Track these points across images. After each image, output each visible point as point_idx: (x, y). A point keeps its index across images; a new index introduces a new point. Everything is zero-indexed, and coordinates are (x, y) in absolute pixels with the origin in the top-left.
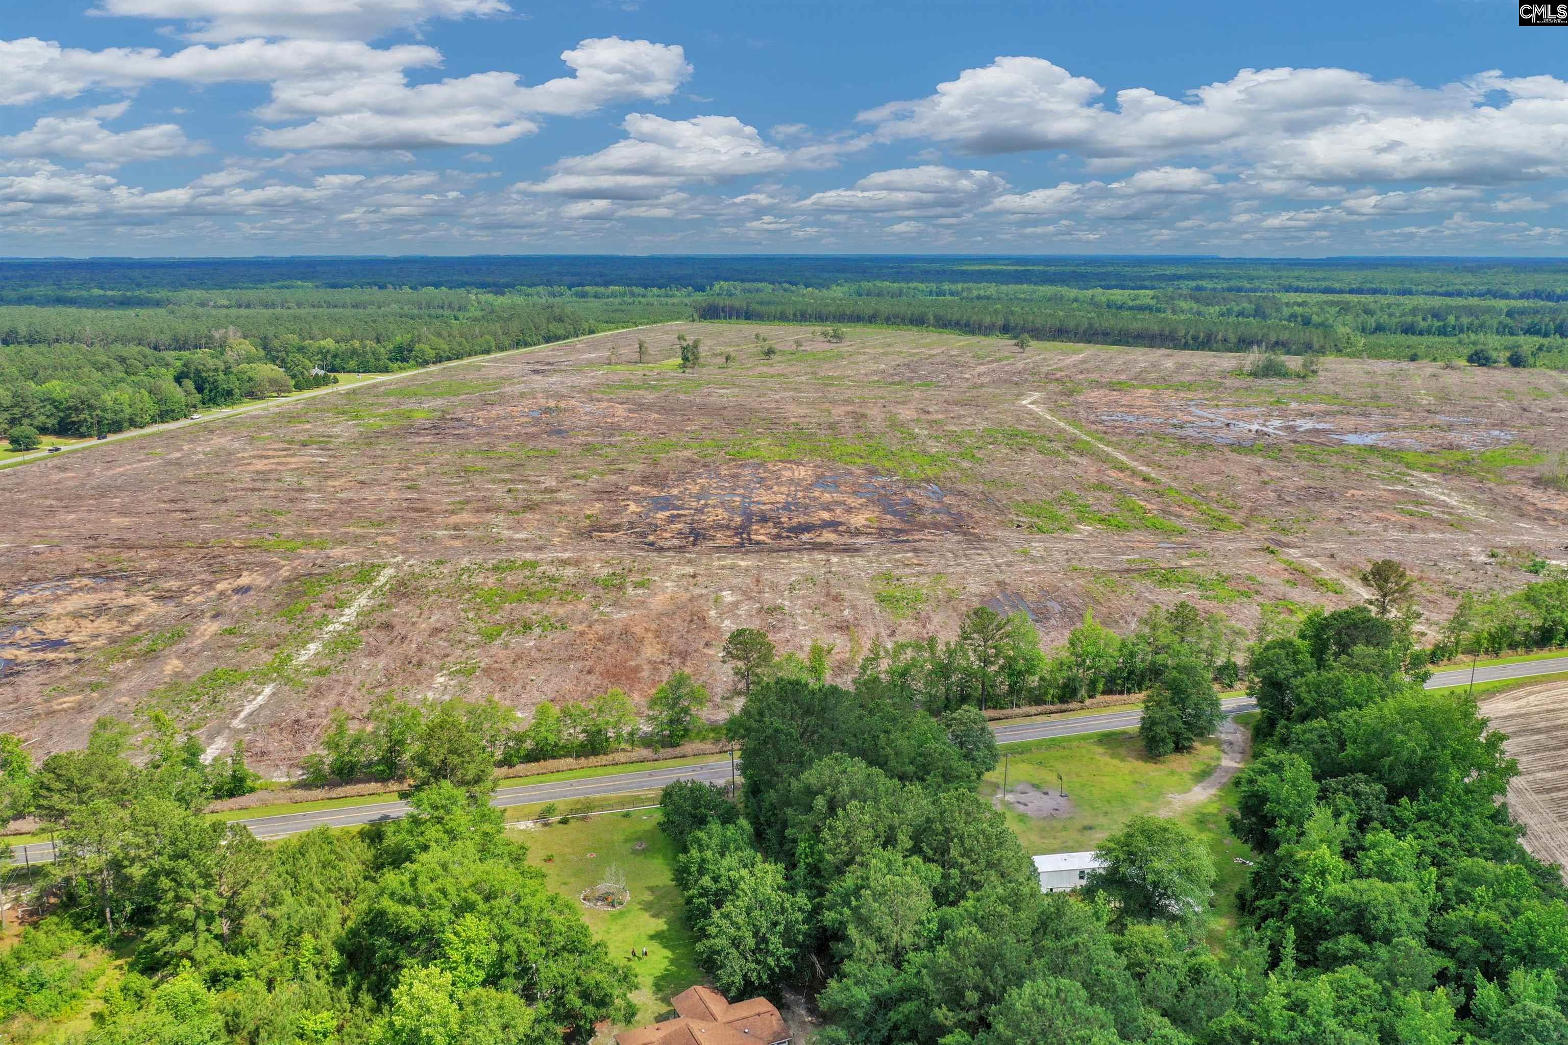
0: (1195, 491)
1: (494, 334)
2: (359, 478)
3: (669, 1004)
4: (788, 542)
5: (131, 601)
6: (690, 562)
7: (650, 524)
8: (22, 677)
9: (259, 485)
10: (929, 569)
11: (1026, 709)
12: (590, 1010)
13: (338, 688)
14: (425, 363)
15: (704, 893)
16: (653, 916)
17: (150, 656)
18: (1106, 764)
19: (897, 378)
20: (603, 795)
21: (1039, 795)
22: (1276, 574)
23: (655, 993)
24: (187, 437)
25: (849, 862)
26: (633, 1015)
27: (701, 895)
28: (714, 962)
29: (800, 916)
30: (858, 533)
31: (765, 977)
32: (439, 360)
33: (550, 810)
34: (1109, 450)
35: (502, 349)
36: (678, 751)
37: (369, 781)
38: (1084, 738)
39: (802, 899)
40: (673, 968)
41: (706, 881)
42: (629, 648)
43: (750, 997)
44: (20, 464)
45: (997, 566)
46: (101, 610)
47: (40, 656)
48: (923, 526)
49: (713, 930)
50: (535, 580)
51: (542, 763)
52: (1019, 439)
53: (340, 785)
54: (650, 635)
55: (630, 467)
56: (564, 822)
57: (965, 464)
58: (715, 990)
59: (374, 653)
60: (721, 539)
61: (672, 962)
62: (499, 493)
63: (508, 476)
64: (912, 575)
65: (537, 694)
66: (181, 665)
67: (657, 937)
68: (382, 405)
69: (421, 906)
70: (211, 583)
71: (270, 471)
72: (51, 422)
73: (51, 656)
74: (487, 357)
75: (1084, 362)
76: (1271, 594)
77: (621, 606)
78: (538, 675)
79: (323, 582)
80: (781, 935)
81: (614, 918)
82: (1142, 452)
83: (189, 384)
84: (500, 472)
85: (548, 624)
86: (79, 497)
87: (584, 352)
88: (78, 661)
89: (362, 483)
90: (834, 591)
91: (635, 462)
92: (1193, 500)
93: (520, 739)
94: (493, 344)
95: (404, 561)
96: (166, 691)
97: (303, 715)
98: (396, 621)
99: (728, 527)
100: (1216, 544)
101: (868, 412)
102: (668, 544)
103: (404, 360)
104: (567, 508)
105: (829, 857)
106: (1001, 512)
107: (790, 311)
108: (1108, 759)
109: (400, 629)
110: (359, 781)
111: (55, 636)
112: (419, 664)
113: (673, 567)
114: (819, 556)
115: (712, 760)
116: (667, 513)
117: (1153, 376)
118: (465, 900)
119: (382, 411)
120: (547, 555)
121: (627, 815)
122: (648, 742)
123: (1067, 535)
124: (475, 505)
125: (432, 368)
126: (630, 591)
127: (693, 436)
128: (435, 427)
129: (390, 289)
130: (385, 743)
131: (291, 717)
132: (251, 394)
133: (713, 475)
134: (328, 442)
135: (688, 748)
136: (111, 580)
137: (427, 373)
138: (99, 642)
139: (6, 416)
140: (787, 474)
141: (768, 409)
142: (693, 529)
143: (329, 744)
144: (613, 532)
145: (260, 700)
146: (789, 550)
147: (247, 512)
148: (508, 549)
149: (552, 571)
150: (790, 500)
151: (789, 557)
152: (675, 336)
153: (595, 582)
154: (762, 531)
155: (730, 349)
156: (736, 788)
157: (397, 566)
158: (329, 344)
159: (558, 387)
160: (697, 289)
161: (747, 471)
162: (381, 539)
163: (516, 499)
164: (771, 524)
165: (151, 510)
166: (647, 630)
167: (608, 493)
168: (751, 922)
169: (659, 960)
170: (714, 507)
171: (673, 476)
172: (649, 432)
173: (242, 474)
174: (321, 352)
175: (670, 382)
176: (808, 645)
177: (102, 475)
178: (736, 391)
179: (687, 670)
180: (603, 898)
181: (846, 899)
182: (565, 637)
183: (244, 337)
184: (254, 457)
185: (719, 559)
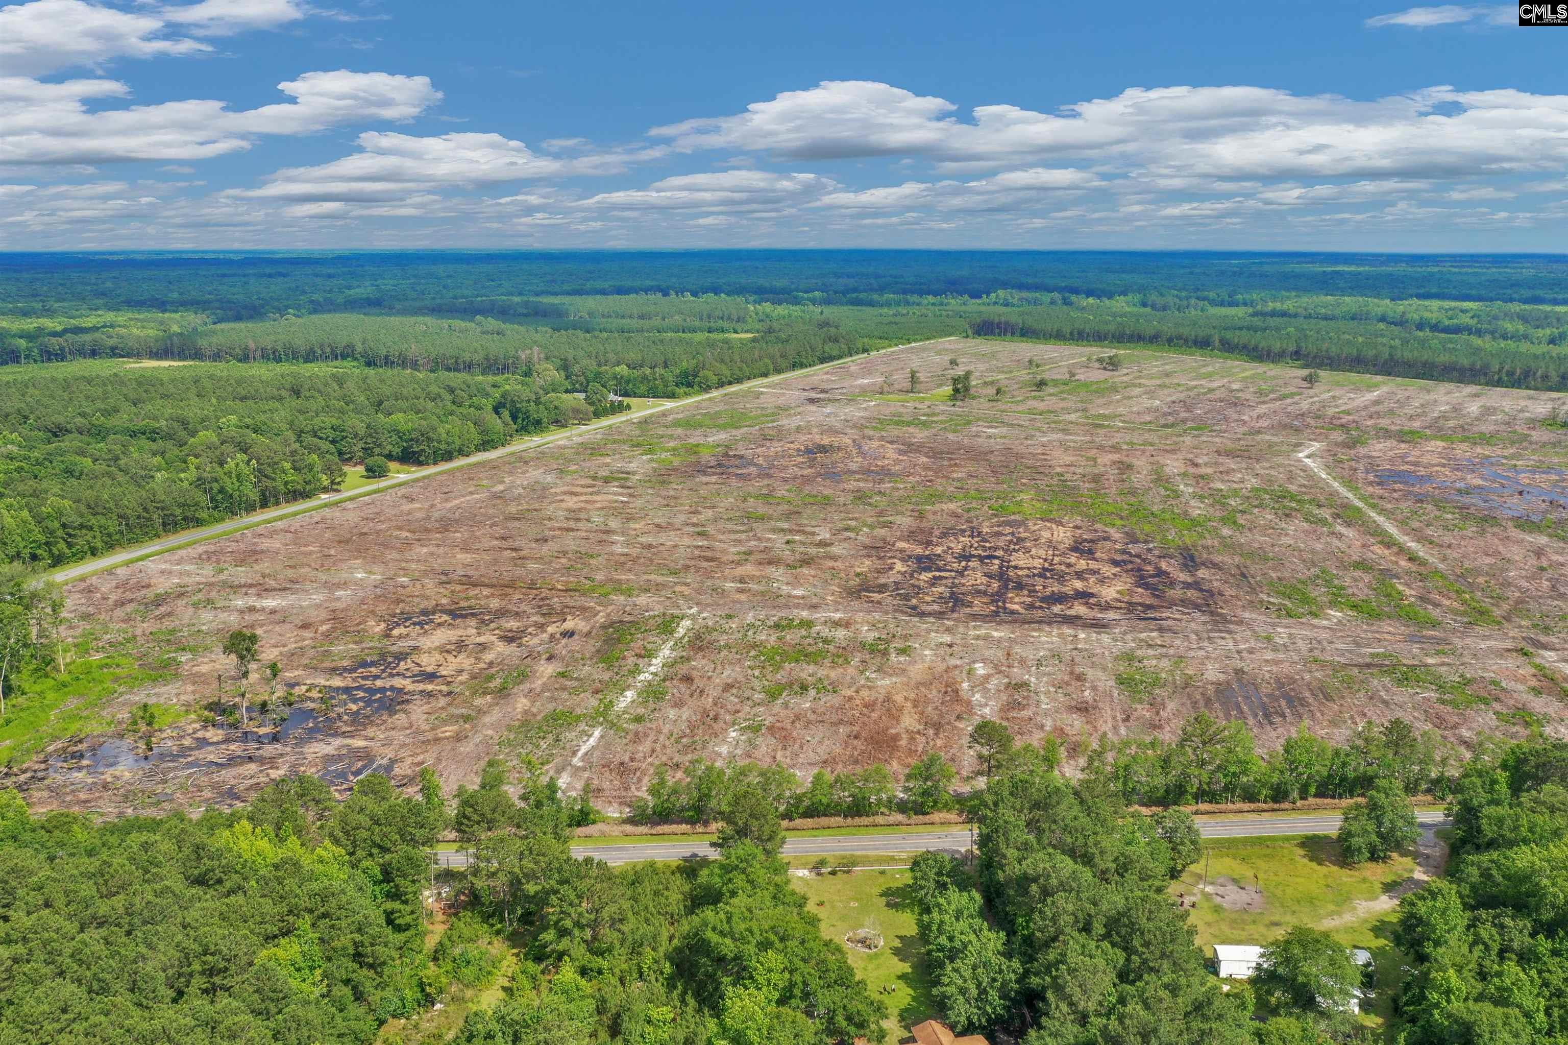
0: (1462, 576)
1: (772, 358)
2: (656, 521)
3: (910, 1032)
4: (1040, 613)
5: (482, 639)
6: (948, 630)
7: (913, 586)
8: (411, 706)
9: (572, 524)
10: (1171, 651)
11: (1239, 805)
12: (852, 1029)
13: (652, 737)
14: (708, 389)
15: (941, 949)
16: (901, 960)
17: (502, 693)
18: (1305, 866)
19: (1170, 419)
20: (864, 853)
21: (1236, 888)
22: (1523, 680)
23: (900, 1021)
24: (507, 468)
25: (1054, 939)
26: (883, 1037)
27: (939, 950)
28: (945, 1004)
29: (1013, 976)
30: (1107, 607)
31: (983, 1020)
32: (721, 385)
33: (822, 863)
34: (1380, 519)
35: (778, 371)
36: (927, 818)
37: (680, 823)
38: (1287, 839)
39: (1016, 964)
40: (914, 1004)
41: (943, 940)
42: (891, 716)
43: (972, 1034)
44: (376, 492)
45: (1239, 652)
46: (460, 646)
47: (421, 687)
48: (1172, 604)
49: (946, 980)
50: (810, 640)
51: (816, 819)
52: (1286, 502)
53: (659, 824)
54: (909, 704)
55: (898, 519)
56: (833, 873)
57: (1226, 531)
58: (944, 1025)
59: (678, 704)
60: (978, 605)
61: (914, 999)
62: (778, 540)
63: (785, 525)
64: (1155, 657)
65: (811, 754)
66: (528, 704)
67: (902, 977)
68: (671, 438)
69: (734, 939)
70: (543, 625)
71: (580, 510)
72: (396, 451)
73: (430, 687)
74: (765, 381)
75: (1376, 402)
76: (1512, 702)
77: (885, 673)
78: (813, 736)
79: (633, 631)
80: (999, 990)
81: (871, 958)
82: (1416, 525)
83: (506, 414)
84: (779, 520)
85: (822, 687)
86: (427, 530)
87: (856, 378)
88: (449, 693)
89: (658, 526)
90: (1079, 670)
91: (902, 514)
92: (1457, 586)
93: (799, 799)
94: (771, 367)
95: (700, 612)
96: (520, 727)
97: (626, 759)
98: (695, 673)
99: (985, 593)
100: (1468, 641)
101: (1136, 462)
102: (929, 608)
103: (690, 385)
104: (839, 564)
105: (1038, 934)
106: (1253, 590)
107: (1067, 330)
108: (1306, 861)
109: (699, 683)
110: (672, 823)
111: (429, 669)
112: (716, 718)
113: (933, 634)
114: (1068, 631)
115: (956, 830)
116: (930, 575)
117: (1451, 423)
118: (767, 938)
119: (672, 444)
120: (820, 615)
121: (882, 873)
122: (902, 807)
123: (1316, 621)
124: (759, 556)
125: (715, 393)
126: (893, 657)
127: (959, 484)
128: (720, 465)
129: (673, 295)
130: (695, 794)
131: (617, 760)
132: (556, 422)
133: (975, 532)
134: (626, 479)
135: (937, 817)
136: (464, 617)
137: (710, 399)
138: (464, 677)
139: (361, 444)
140: (1046, 534)
141: (1034, 455)
142: (952, 593)
143: (653, 791)
144: (880, 592)
145: (592, 741)
146: (1040, 622)
147: (565, 553)
148: (787, 606)
149: (825, 632)
150: (1046, 565)
151: (1039, 630)
152: (947, 358)
153: (863, 645)
154: (1017, 600)
155: (1002, 376)
156: (974, 857)
157: (693, 618)
158: (623, 370)
159: (832, 421)
160: (973, 296)
161: (1008, 530)
162: (678, 588)
163: (793, 551)
164: (1026, 592)
165: (487, 546)
166: (906, 699)
167: (877, 549)
168: (975, 977)
169: (904, 996)
170: (974, 569)
171: (937, 532)
172: (917, 479)
173: (557, 512)
174: (615, 377)
175: (940, 418)
176: (1049, 724)
177: (443, 507)
178: (1004, 430)
179: (939, 743)
180: (863, 941)
181: (1048, 969)
182: (836, 700)
183: (547, 358)
184: (565, 493)
185: (975, 628)
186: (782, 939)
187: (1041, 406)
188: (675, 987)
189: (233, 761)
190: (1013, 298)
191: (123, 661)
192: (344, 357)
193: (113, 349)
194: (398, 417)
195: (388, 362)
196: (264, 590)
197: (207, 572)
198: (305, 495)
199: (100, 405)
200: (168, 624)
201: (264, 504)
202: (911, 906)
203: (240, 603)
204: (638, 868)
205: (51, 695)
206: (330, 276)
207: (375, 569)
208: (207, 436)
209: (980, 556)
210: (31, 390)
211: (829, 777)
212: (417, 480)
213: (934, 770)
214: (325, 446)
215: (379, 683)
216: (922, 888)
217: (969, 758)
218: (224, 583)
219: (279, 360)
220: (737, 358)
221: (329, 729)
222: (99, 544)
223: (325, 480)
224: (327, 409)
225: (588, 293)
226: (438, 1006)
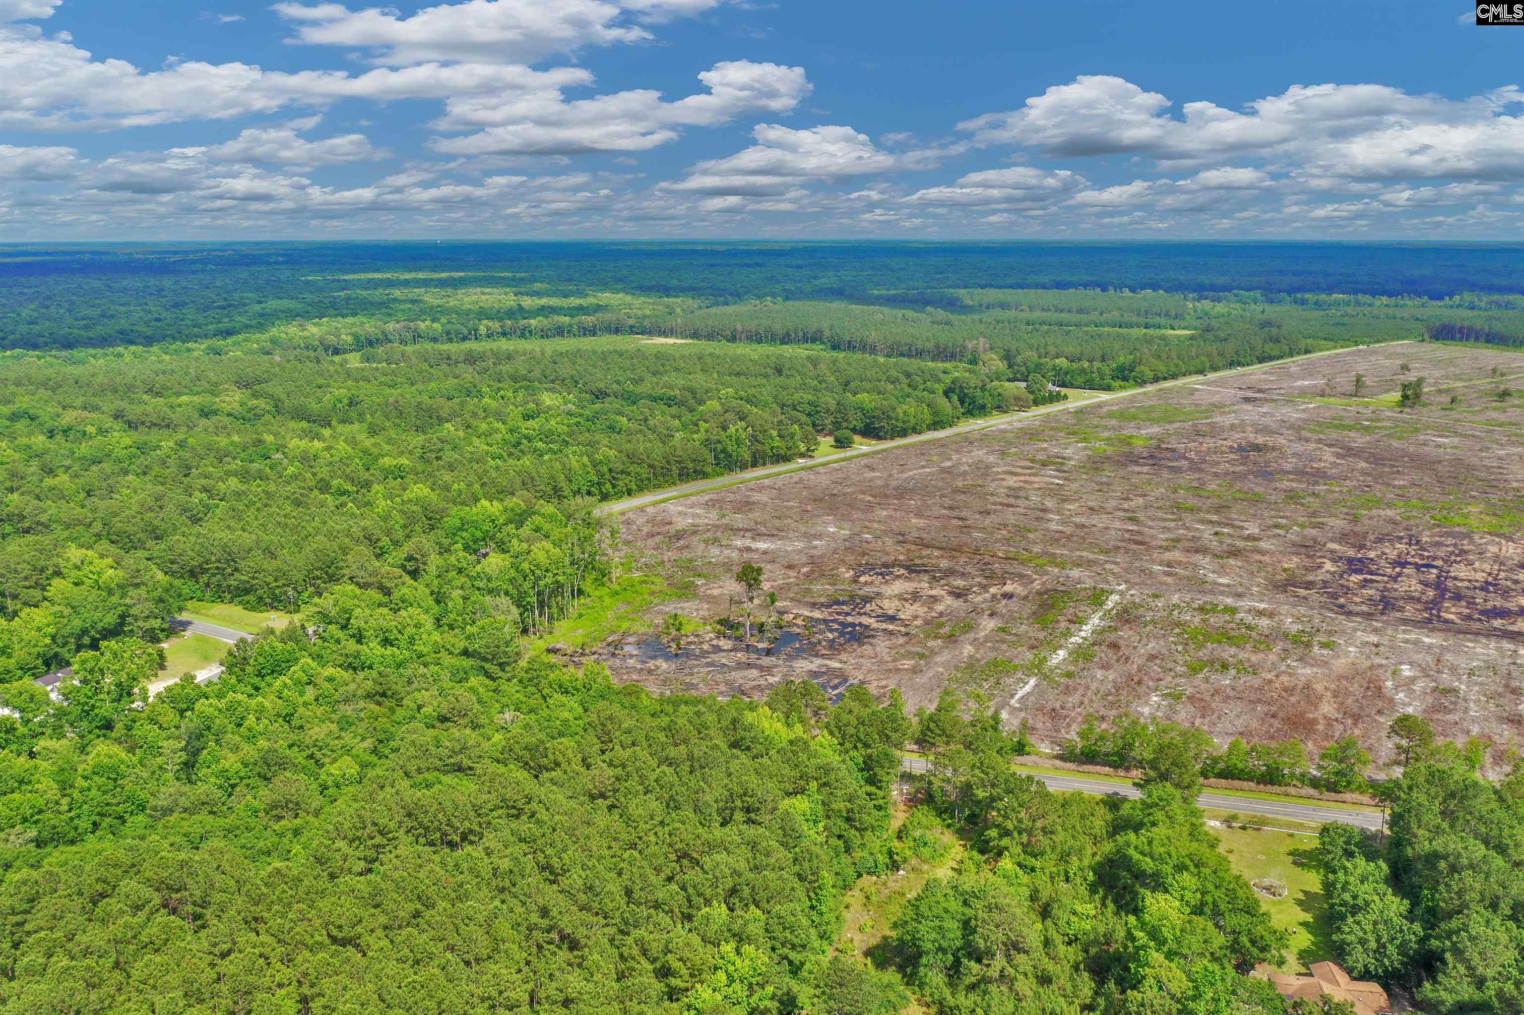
1: (1209, 355)
2: (1090, 504)
3: (1307, 967)
4: (1478, 625)
5: (933, 592)
6: (1375, 631)
7: (1342, 586)
8: (876, 640)
9: (1012, 501)
12: (1255, 951)
13: (1081, 691)
14: (1143, 383)
15: (1344, 904)
16: (1303, 910)
17: (951, 639)
20: (1274, 816)
23: (1299, 957)
24: (953, 447)
25: (1457, 911)
26: (1283, 964)
27: (1341, 905)
28: (1344, 950)
29: (1413, 937)
31: (1380, 970)
32: (1156, 380)
33: (1234, 818)
35: (1214, 369)
36: (1339, 796)
37: (1105, 765)
39: (1417, 927)
40: (1313, 947)
41: (1347, 896)
42: (1309, 702)
43: (1368, 980)
44: (843, 460)
46: (915, 596)
47: (884, 626)
49: (1346, 929)
50: (1233, 625)
51: (1229, 781)
53: (1086, 764)
54: (1329, 694)
55: (1331, 521)
56: (1243, 828)
58: (1341, 968)
59: (1105, 667)
60: (1410, 610)
61: (1313, 943)
62: (1206, 533)
63: (1215, 518)
65: (1229, 725)
66: (973, 650)
67: (1304, 924)
68: (1106, 428)
69: (1154, 859)
70: (986, 586)
71: (1020, 488)
72: (860, 425)
73: (891, 627)
74: (1201, 378)
77: (1306, 662)
78: (1232, 710)
79: (1066, 599)
80: (1398, 947)
81: (1276, 903)
83: (955, 398)
84: (1209, 512)
85: (1243, 668)
86: (886, 496)
87: (1297, 379)
88: (907, 634)
89: (1091, 509)
90: (1514, 684)
91: (1336, 516)
93: (1215, 760)
94: (1208, 365)
95: (1128, 589)
96: (966, 668)
97: (1057, 705)
98: (1121, 642)
99: (1419, 600)
102: (1357, 609)
103: (1125, 379)
104: (1266, 559)
105: (1443, 905)
109: (1124, 651)
110: (1097, 764)
111: (890, 612)
112: (1139, 683)
113: (1359, 633)
114: (1507, 645)
115: (1367, 810)
116: (1361, 577)
118: (1183, 863)
119: (1106, 434)
120: (1245, 603)
121: (1291, 835)
122: (1315, 783)
124: (1187, 544)
125: (1150, 388)
126: (1316, 649)
127: (1400, 492)
128: (1152, 457)
129: (1111, 291)
130: (1120, 742)
131: (1050, 706)
132: (999, 408)
133: (1413, 540)
134: (1062, 464)
135: (1348, 796)
136: (919, 572)
137: (1145, 393)
138: (919, 622)
139: (831, 418)
140: (1493, 549)
141: (1488, 468)
142: (1383, 597)
143: (1082, 735)
144: (1307, 588)
145: (1028, 688)
146: (1477, 634)
147: (1006, 526)
148: (1212, 592)
149: (1249, 619)
150: (1490, 579)
151: (1475, 641)
152: (1399, 362)
153: (1286, 636)
154: (1453, 610)
155: (1460, 384)
156: (1383, 837)
157: (1122, 594)
158: (1062, 362)
159: (1267, 420)
160: (1431, 298)
161: (1450, 541)
162: (1108, 566)
163: (1221, 543)
164: (1464, 603)
165: (936, 514)
166: (1326, 689)
167: (1306, 548)
168: (1375, 931)
169: (1303, 939)
170: (1408, 576)
171: (1372, 537)
172: (1355, 483)
173: (999, 488)
174: (1054, 369)
175: (1385, 424)
176: (1475, 730)
177: (900, 477)
178: (1456, 440)
179: (1357, 732)
180: (1268, 889)
181: (1449, 935)
182: (1256, 682)
183: (991, 348)
184: (1006, 473)
185: (1404, 632)
186: (1196, 866)
187: (1502, 417)
188: (1096, 892)
189: (740, 666)
190: (1480, 300)
191: (656, 580)
192: (813, 341)
193: (631, 327)
194: (863, 397)
195: (851, 346)
196: (757, 535)
197: (713, 516)
198: (787, 459)
199: (629, 374)
200: (686, 555)
201: (754, 465)
202: (1317, 868)
203: (739, 543)
204: (1067, 795)
205: (607, 600)
206: (799, 267)
207: (845, 525)
208: (713, 405)
209: (1416, 564)
210: (579, 361)
211: (1244, 746)
212: (877, 452)
213: (1349, 753)
214: (804, 418)
215: (850, 619)
216: (1329, 852)
217: (1387, 747)
218: (727, 525)
219: (760, 341)
220: (1174, 354)
221: (812, 650)
222: (634, 487)
223: (802, 448)
224: (804, 386)
225: (1029, 287)
226: (901, 872)
